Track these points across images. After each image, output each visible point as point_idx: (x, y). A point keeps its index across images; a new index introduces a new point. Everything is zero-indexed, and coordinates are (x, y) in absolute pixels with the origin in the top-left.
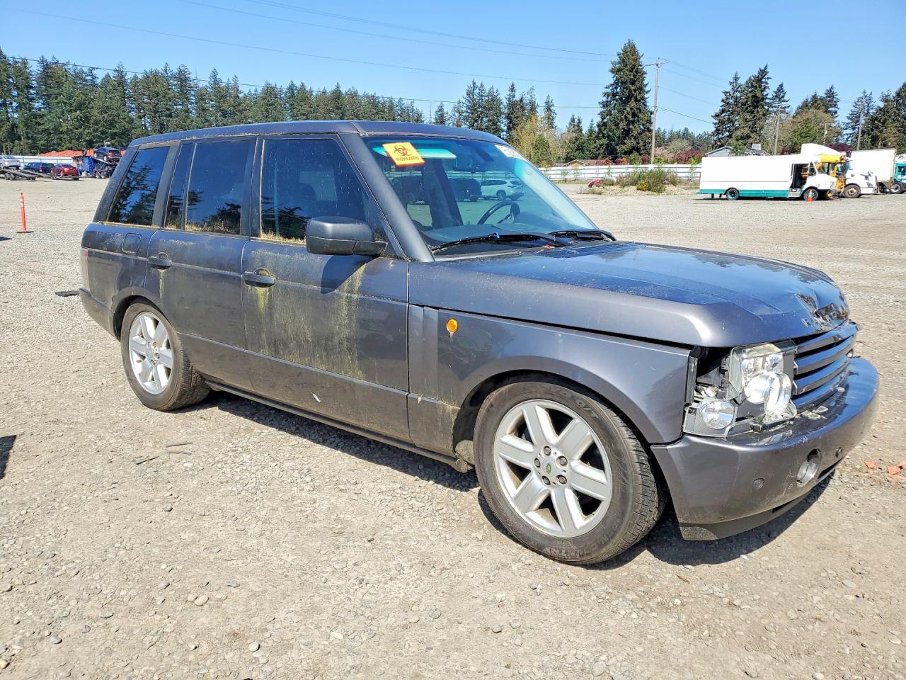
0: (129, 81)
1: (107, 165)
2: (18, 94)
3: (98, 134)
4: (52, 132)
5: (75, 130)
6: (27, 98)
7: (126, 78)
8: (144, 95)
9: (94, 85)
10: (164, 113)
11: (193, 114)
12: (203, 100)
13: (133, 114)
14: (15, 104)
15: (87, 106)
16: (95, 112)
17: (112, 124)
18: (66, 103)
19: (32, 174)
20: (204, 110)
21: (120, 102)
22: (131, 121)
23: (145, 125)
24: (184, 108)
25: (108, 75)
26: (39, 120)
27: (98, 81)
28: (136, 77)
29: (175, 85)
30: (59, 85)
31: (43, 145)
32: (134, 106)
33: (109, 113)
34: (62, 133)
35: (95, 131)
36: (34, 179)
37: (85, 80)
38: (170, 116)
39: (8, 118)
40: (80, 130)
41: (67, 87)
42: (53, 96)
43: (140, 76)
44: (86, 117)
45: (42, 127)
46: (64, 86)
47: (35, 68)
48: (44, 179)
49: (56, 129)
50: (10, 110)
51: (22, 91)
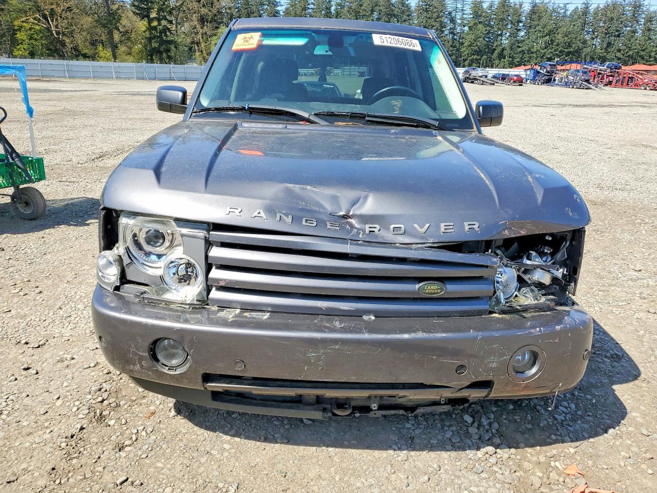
0: (592, 10)
1: (545, 75)
2: (511, 27)
3: (557, 53)
4: (526, 52)
5: (541, 51)
6: (516, 29)
7: (590, 8)
8: (601, 20)
9: (565, 16)
10: (614, 34)
11: (639, 34)
12: (651, 21)
13: (588, 37)
14: (508, 34)
15: (555, 33)
16: (559, 36)
17: (569, 44)
18: (541, 31)
19: (493, 81)
20: (649, 30)
21: (580, 27)
22: (585, 42)
23: (595, 45)
24: (632, 29)
25: (577, 8)
26: (520, 45)
27: (568, 13)
28: (598, 7)
29: (629, 11)
30: (540, 18)
31: (518, 62)
32: (591, 30)
33: (570, 36)
34: (532, 53)
35: (555, 50)
36: (494, 84)
37: (559, 13)
38: (619, 36)
39: (501, 44)
40: (546, 50)
41: (544, 20)
42: (533, 27)
43: (602, 6)
44: (552, 41)
45: (520, 49)
46: (543, 18)
47: (527, 8)
48: (500, 85)
49: (529, 50)
50: (503, 38)
51: (514, 25)
